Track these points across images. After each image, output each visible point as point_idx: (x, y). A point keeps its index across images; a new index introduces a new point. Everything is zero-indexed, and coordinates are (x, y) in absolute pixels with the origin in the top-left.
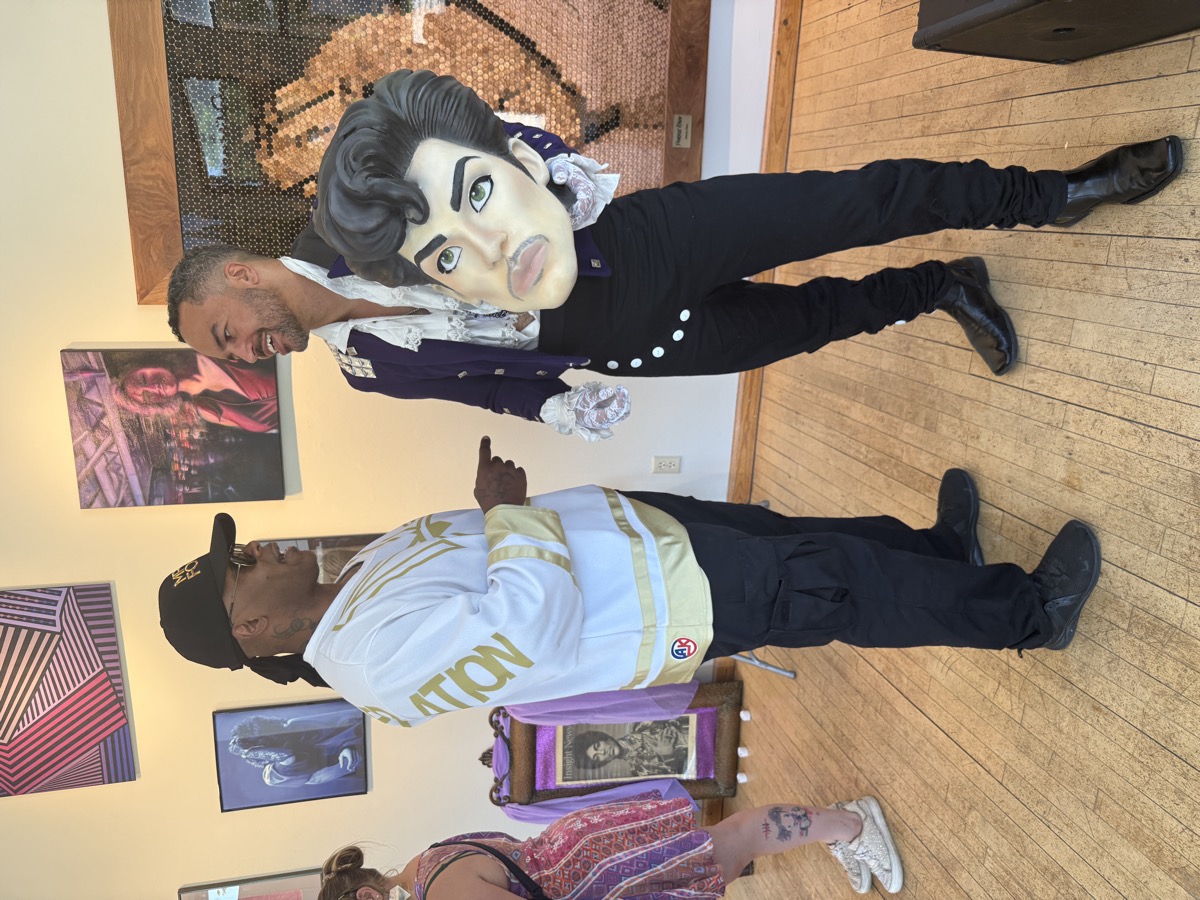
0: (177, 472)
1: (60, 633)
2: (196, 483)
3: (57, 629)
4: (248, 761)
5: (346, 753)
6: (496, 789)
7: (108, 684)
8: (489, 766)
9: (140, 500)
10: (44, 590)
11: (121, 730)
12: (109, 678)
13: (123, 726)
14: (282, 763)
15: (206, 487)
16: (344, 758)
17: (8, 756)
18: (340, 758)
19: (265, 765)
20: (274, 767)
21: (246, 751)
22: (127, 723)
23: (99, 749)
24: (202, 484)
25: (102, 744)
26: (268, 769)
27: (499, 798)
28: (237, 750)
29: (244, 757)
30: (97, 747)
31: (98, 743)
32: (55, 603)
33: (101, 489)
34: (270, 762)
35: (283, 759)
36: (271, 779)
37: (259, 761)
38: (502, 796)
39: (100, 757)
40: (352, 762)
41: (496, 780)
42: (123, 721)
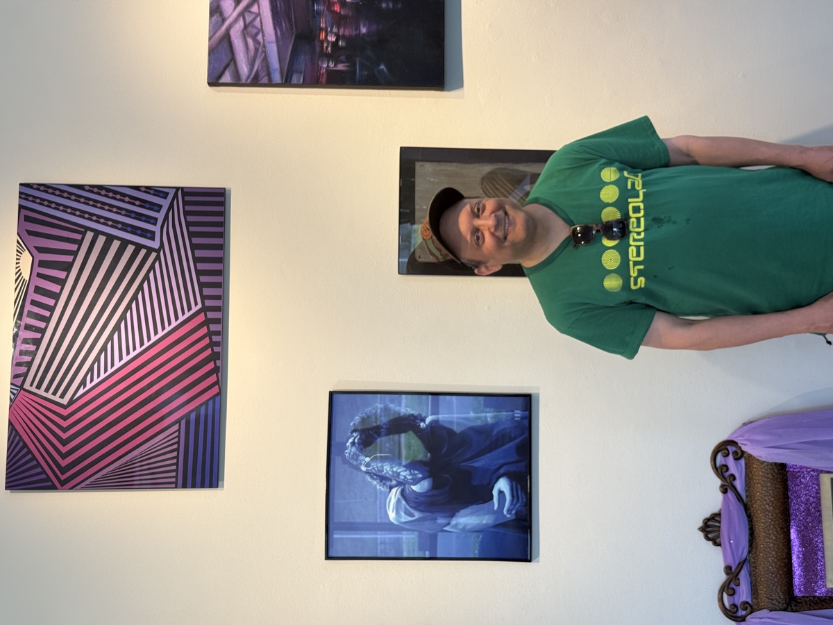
0: (322, 42)
1: (158, 251)
2: (343, 58)
3: (155, 244)
4: (369, 479)
5: (503, 485)
6: (728, 588)
7: (204, 331)
8: (717, 544)
9: (277, 78)
10: (148, 189)
11: (211, 402)
12: (207, 322)
13: (214, 398)
14: (414, 488)
15: (354, 65)
16: (501, 493)
17: (65, 424)
18: (495, 493)
19: (391, 488)
20: (403, 493)
21: (368, 459)
22: (219, 394)
23: (179, 430)
24: (350, 60)
25: (183, 422)
26: (394, 495)
27: (735, 606)
28: (355, 457)
29: (363, 468)
30: (176, 427)
31: (178, 421)
32: (158, 208)
33: (233, 59)
34: (399, 484)
35: (416, 482)
36: (397, 513)
37: (383, 479)
38: (738, 603)
39: (178, 443)
40: (512, 501)
41: (728, 569)
42: (215, 390)
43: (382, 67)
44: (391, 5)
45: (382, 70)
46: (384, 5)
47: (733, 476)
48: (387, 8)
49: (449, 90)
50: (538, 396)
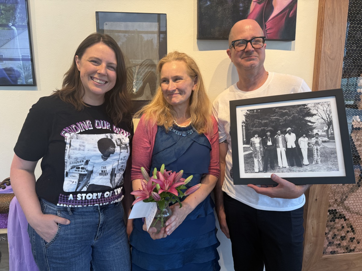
43: (209, 3)
44: (241, 9)
45: (207, 3)
46: (241, 5)
47: (5, 188)
48: (240, 7)
49: (197, 43)
50: (36, 90)
